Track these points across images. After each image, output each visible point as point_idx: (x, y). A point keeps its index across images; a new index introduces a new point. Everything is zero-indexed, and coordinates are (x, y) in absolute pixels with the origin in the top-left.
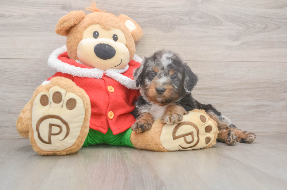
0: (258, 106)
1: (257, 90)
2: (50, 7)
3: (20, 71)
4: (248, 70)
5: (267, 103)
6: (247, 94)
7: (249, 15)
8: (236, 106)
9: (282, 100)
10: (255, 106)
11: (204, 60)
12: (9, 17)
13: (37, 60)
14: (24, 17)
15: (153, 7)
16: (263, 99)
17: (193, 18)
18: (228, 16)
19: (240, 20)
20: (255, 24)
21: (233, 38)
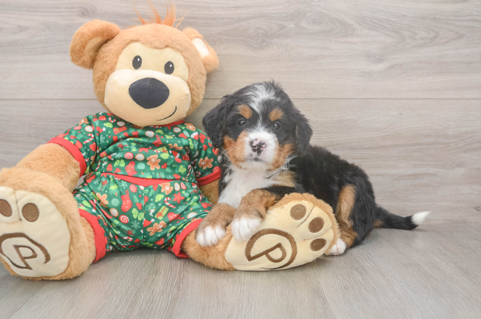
0: (415, 176)
1: (414, 147)
4: (401, 114)
5: (432, 170)
6: (396, 155)
7: (405, 16)
9: (460, 165)
10: (410, 175)
14: (22, 30)
15: (234, 7)
16: (425, 163)
17: (303, 24)
18: (366, 18)
19: (388, 26)
20: (416, 31)
21: (375, 57)
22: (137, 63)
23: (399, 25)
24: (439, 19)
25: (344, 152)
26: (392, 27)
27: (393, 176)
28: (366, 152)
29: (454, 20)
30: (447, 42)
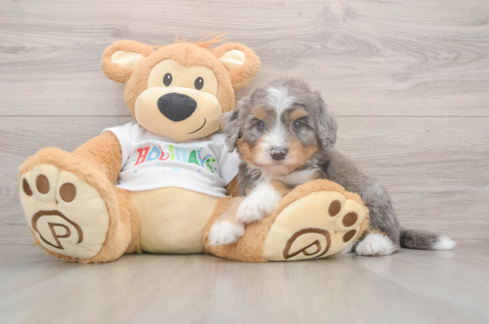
0: (446, 193)
1: (443, 164)
2: (95, 33)
3: (47, 135)
4: (428, 131)
5: (462, 188)
6: (425, 172)
7: (427, 37)
8: (406, 193)
10: (440, 193)
11: (350, 114)
12: (31, 50)
13: (72, 118)
14: (55, 50)
15: (262, 29)
16: (454, 180)
17: (329, 45)
18: (389, 40)
19: (410, 47)
20: (439, 52)
21: (400, 76)
22: (167, 80)
23: (422, 46)
24: (460, 40)
25: (373, 169)
26: (415, 48)
27: (423, 193)
28: (395, 169)
29: (474, 41)
30: (469, 62)
